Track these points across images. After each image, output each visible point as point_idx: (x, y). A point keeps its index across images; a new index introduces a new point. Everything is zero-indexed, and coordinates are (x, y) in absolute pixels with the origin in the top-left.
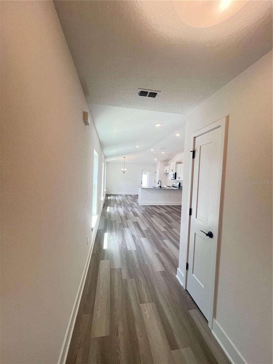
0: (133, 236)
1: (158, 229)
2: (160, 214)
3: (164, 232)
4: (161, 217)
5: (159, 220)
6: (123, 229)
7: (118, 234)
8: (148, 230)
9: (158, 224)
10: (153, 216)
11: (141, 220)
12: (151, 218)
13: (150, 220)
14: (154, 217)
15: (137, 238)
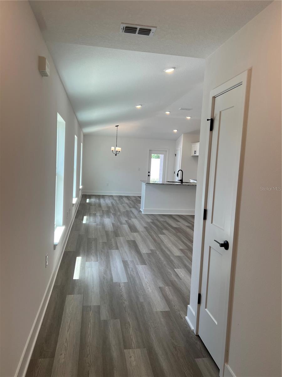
0: (125, 263)
1: (168, 253)
2: (178, 230)
3: (179, 257)
4: (179, 234)
5: (173, 238)
6: (108, 252)
7: (98, 258)
8: (152, 254)
9: (170, 245)
10: (164, 231)
11: (142, 237)
12: (160, 235)
13: (157, 239)
14: (165, 234)
15: (131, 265)
